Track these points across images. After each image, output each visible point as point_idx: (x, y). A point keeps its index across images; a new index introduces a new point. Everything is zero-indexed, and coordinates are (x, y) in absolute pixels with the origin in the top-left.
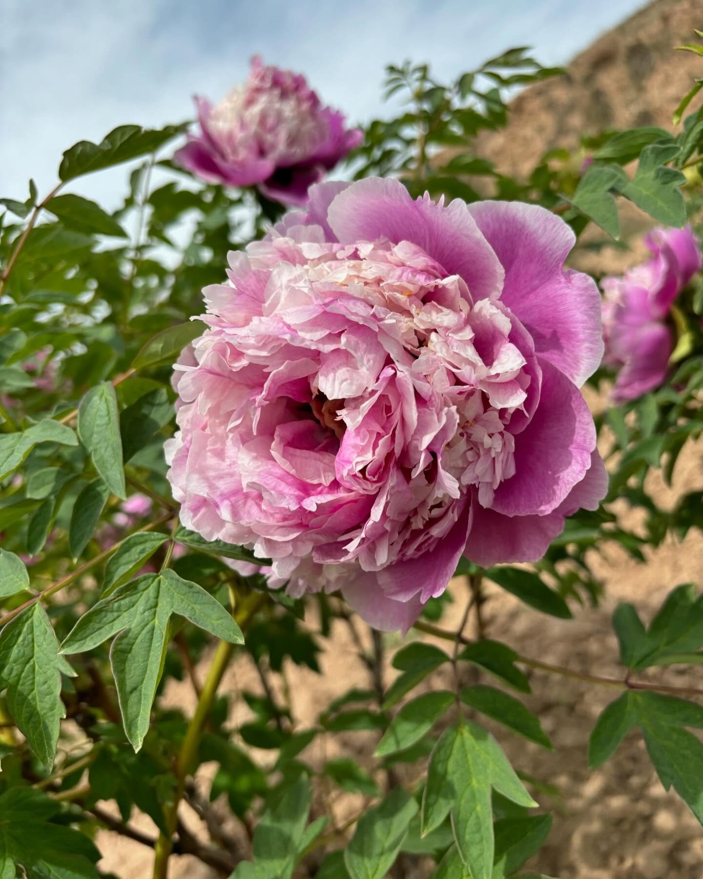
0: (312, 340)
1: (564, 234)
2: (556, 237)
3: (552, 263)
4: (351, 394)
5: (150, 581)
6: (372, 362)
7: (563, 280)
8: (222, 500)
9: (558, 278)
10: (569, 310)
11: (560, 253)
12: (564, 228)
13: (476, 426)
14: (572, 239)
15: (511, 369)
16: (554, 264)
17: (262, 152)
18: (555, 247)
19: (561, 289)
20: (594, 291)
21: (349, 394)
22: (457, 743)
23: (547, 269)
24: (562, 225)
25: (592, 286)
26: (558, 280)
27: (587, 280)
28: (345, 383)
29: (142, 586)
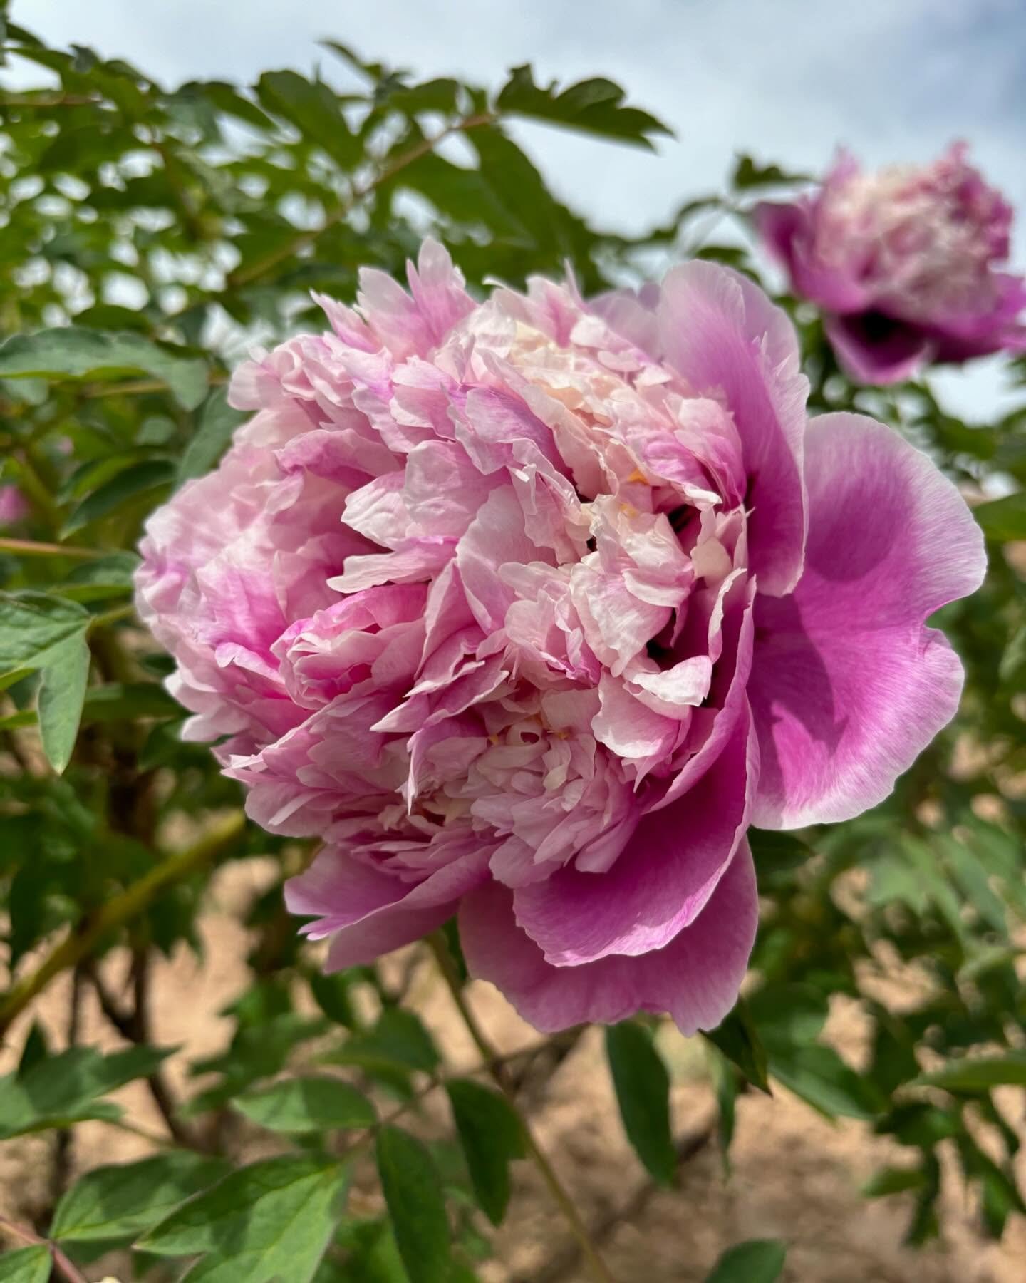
0: (395, 420)
1: (967, 563)
2: (947, 559)
3: (917, 600)
4: (377, 536)
5: (73, 615)
6: (441, 511)
7: (915, 640)
8: (175, 570)
9: (911, 632)
10: (883, 694)
11: (937, 590)
12: (976, 554)
13: (565, 743)
14: (975, 582)
15: (664, 696)
16: (917, 604)
17: (868, 270)
18: (937, 575)
19: (902, 652)
20: (950, 695)
21: (373, 533)
22: (306, 1183)
23: (905, 605)
24: (977, 546)
25: (954, 686)
26: (909, 635)
27: (952, 670)
28: (384, 514)
29: (58, 614)
